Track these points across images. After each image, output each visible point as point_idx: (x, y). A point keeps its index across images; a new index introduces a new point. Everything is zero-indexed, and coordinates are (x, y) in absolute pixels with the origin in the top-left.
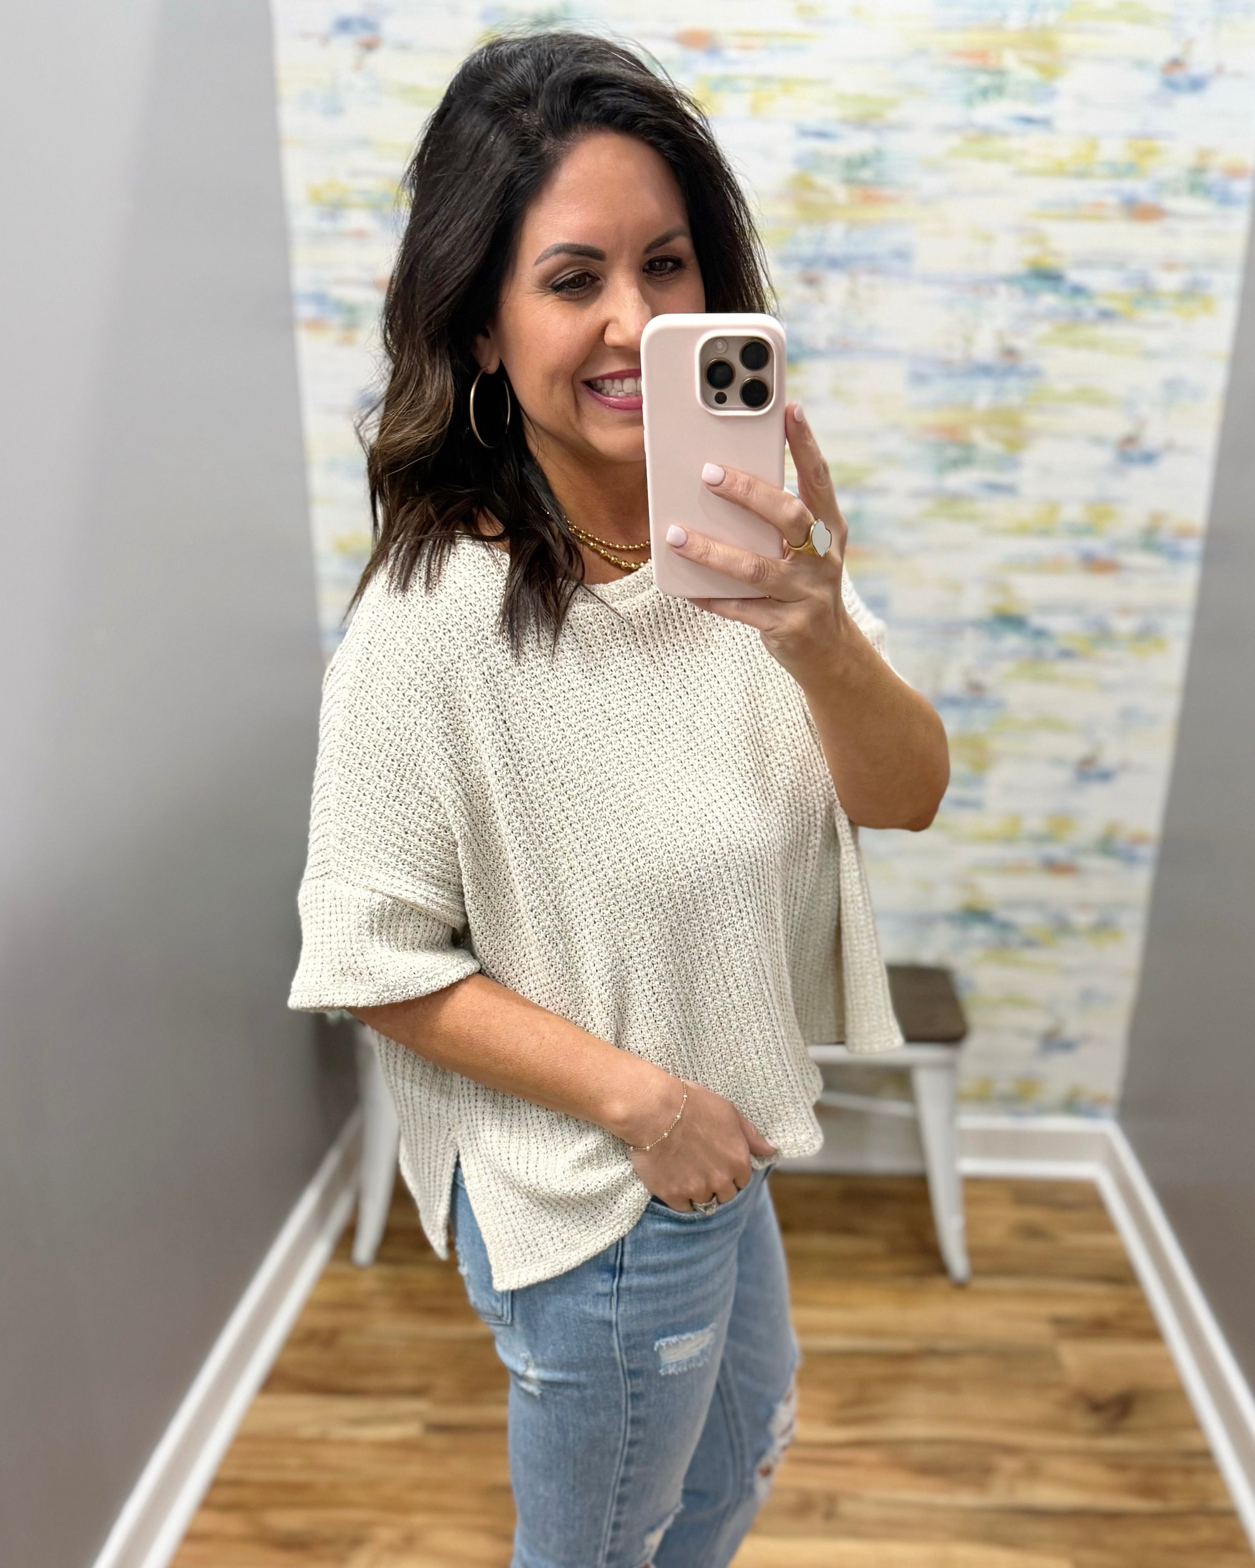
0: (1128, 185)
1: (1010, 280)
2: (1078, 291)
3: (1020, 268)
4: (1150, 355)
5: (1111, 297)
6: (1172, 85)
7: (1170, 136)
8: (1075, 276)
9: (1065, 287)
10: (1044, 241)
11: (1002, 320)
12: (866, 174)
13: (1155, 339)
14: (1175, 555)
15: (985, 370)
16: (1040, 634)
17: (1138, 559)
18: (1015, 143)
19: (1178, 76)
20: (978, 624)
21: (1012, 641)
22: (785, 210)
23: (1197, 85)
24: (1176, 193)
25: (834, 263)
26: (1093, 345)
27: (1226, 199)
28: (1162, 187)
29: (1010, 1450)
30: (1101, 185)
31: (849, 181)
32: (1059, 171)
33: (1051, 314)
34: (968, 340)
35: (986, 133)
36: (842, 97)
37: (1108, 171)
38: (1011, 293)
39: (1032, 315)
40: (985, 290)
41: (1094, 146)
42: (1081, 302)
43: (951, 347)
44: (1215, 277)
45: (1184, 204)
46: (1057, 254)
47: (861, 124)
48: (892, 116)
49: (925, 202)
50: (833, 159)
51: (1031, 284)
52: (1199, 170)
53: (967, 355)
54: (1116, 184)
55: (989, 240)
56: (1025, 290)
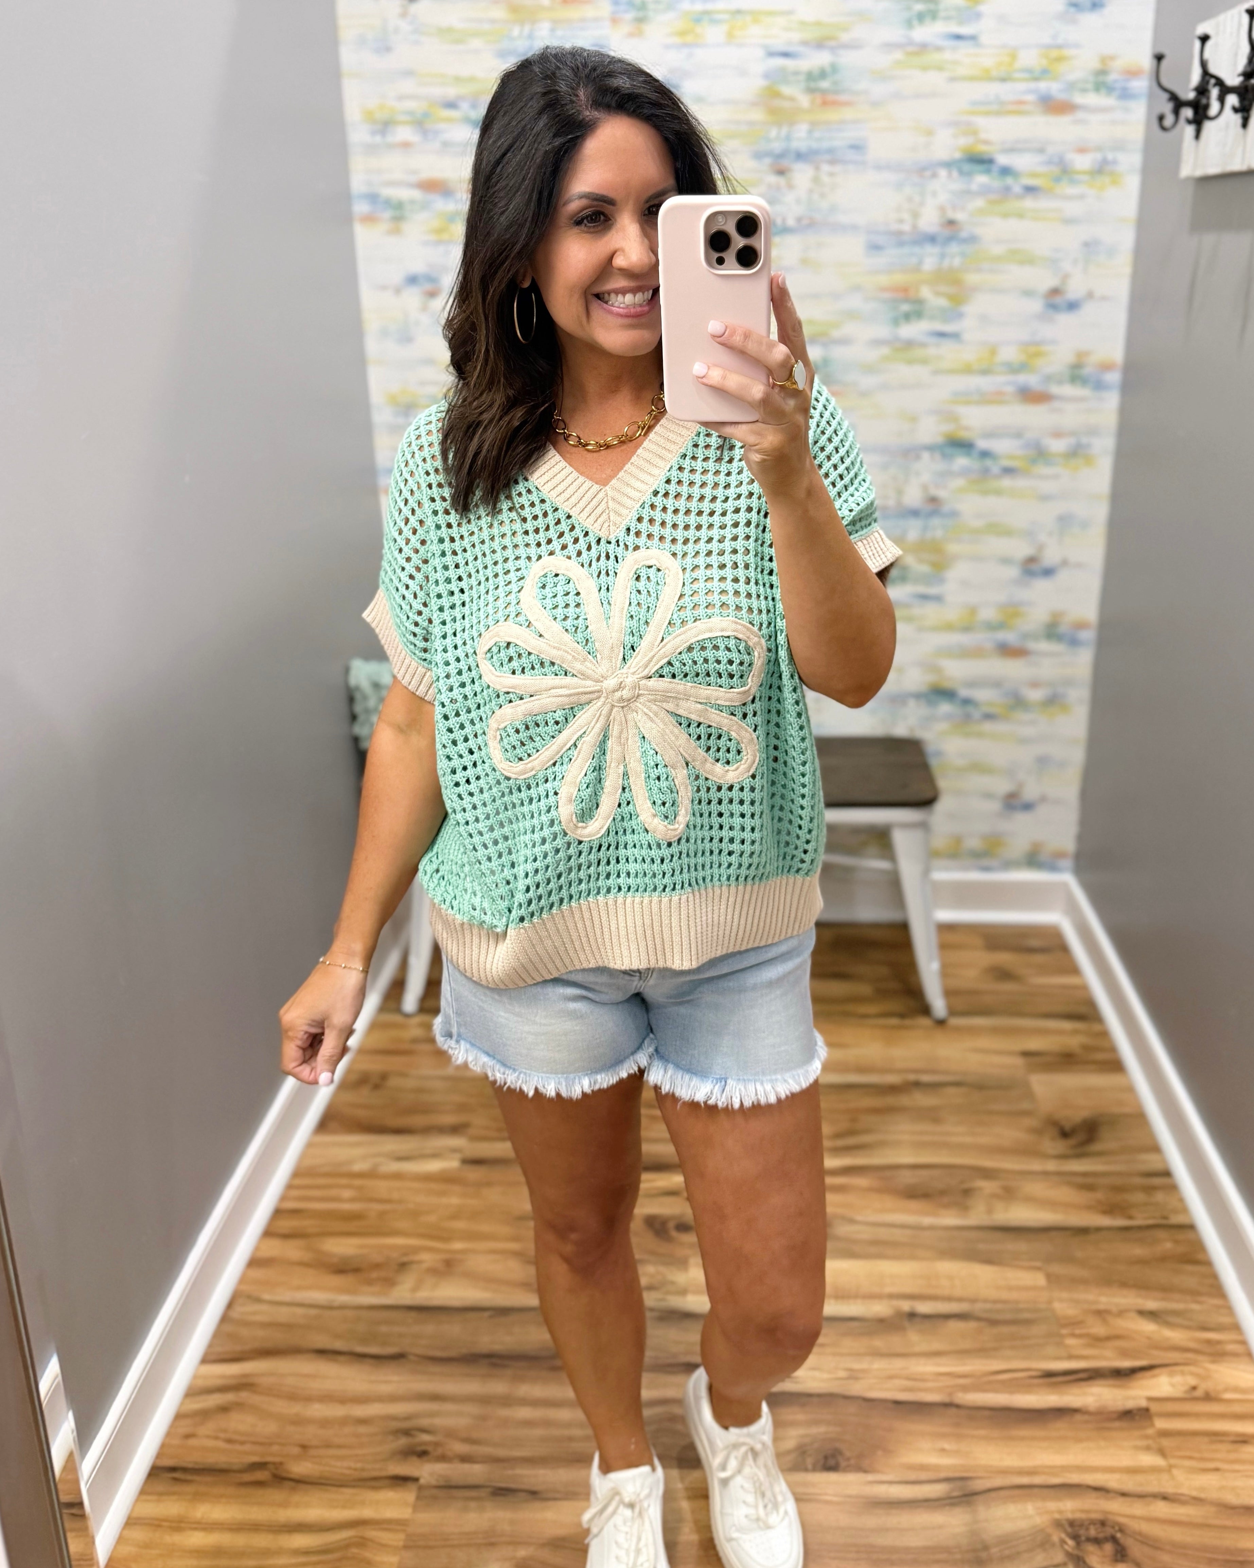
0: (1043, 86)
1: (948, 165)
2: (1006, 171)
3: (958, 155)
4: (1069, 221)
5: (1034, 175)
7: (1077, 46)
8: (1002, 160)
9: (995, 169)
10: (975, 133)
11: (943, 198)
12: (825, 84)
13: (1073, 209)
14: (1099, 386)
15: (932, 239)
16: (985, 454)
17: (1067, 390)
18: (947, 55)
20: (933, 448)
21: (962, 461)
22: (758, 115)
24: (1084, 91)
25: (800, 156)
26: (1020, 216)
27: (1125, 95)
28: (1071, 86)
29: (988, 1174)
30: (1022, 86)
31: (812, 91)
32: (987, 77)
33: (984, 191)
34: (916, 215)
35: (923, 48)
36: (803, 24)
37: (1026, 75)
38: (950, 176)
39: (968, 192)
40: (928, 173)
41: (1013, 56)
42: (1009, 180)
43: (901, 221)
44: (1121, 157)
45: (1092, 99)
46: (986, 142)
47: (820, 45)
48: (845, 37)
49: (875, 104)
50: (796, 73)
51: (967, 167)
52: (1102, 72)
53: (914, 227)
54: (1033, 85)
55: (930, 133)
56: (961, 173)
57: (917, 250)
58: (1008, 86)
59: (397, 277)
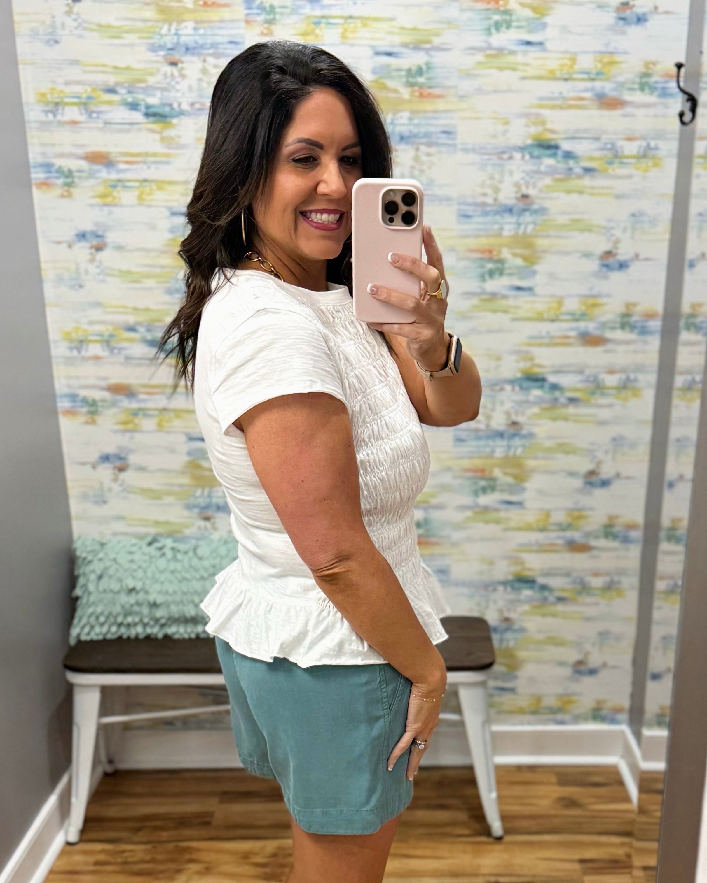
0: (598, 85)
1: (522, 149)
2: (569, 155)
3: (529, 142)
4: (618, 197)
5: (592, 159)
6: (623, 19)
7: (625, 53)
8: (566, 146)
9: (560, 153)
10: (543, 123)
11: (517, 177)
12: (421, 80)
13: (622, 186)
14: (644, 331)
15: (510, 210)
16: (555, 387)
17: (619, 335)
18: (519, 58)
19: (628, 13)
20: (512, 382)
21: (536, 393)
23: (641, 19)
24: (631, 90)
26: (580, 192)
27: (664, 94)
28: (621, 85)
30: (581, 85)
31: (411, 85)
32: (552, 77)
33: (551, 171)
34: (497, 190)
35: (500, 51)
36: (402, 28)
37: (585, 76)
38: (523, 157)
39: (538, 172)
40: (505, 156)
41: (573, 60)
42: (571, 163)
43: (485, 195)
44: (661, 144)
45: (638, 97)
46: (553, 132)
47: (416, 47)
48: (437, 41)
49: (462, 97)
50: (399, 70)
51: (536, 152)
52: (646, 75)
53: (496, 200)
54: (589, 84)
55: (507, 123)
56: (532, 157)
57: (498, 218)
58: (570, 84)
59: (70, 235)
